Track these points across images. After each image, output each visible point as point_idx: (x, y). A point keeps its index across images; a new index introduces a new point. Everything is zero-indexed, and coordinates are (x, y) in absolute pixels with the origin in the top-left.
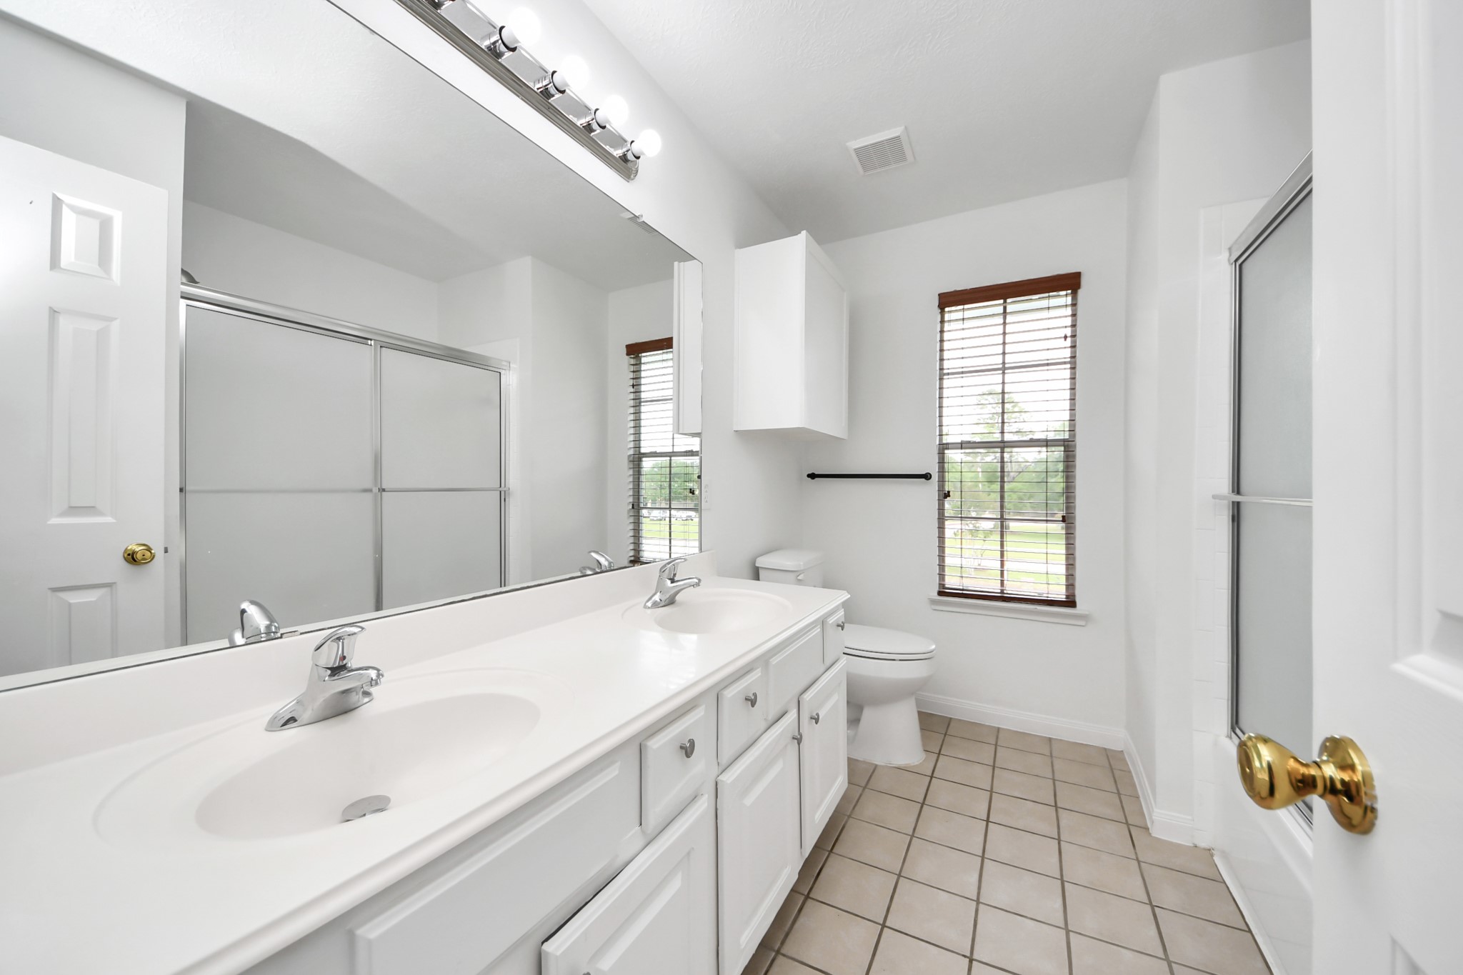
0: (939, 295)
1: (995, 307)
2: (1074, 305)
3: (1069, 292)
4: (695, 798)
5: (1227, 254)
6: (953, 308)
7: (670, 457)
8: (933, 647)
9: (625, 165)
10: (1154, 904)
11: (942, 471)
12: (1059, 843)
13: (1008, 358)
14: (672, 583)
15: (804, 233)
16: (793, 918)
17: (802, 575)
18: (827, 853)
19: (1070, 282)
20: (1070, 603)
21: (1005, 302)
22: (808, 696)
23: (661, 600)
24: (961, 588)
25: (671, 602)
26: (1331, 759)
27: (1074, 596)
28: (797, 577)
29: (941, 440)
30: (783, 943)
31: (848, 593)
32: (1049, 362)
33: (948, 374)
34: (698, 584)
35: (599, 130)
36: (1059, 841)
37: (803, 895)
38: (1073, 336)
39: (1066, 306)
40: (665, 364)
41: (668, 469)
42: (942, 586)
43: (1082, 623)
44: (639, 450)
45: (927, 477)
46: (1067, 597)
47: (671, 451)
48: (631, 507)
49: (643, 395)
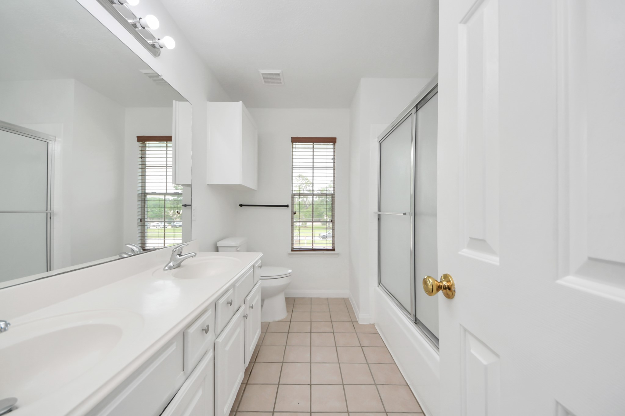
0: (292, 137)
1: (310, 145)
2: (334, 148)
3: (333, 144)
4: (206, 353)
5: (377, 139)
6: (296, 143)
7: (165, 195)
8: (290, 271)
9: (154, 49)
10: (362, 346)
11: (293, 204)
12: (334, 334)
13: (315, 164)
14: (180, 256)
15: (241, 102)
16: (241, 394)
17: (239, 248)
18: (253, 363)
19: (333, 141)
20: (333, 250)
21: (313, 144)
22: (249, 298)
23: (173, 265)
24: (299, 248)
25: (179, 266)
26: (445, 280)
27: (334, 247)
28: (237, 249)
29: (292, 192)
30: (238, 407)
31: (263, 253)
32: (327, 167)
33: (295, 168)
34: (194, 256)
35: (140, 28)
36: (333, 333)
37: (245, 384)
38: (334, 159)
39: (332, 148)
40: (162, 149)
41: (164, 202)
42: (292, 247)
43: (337, 256)
44: (145, 192)
45: (288, 206)
46: (332, 247)
47: (165, 192)
48: (139, 221)
49: (147, 163)
